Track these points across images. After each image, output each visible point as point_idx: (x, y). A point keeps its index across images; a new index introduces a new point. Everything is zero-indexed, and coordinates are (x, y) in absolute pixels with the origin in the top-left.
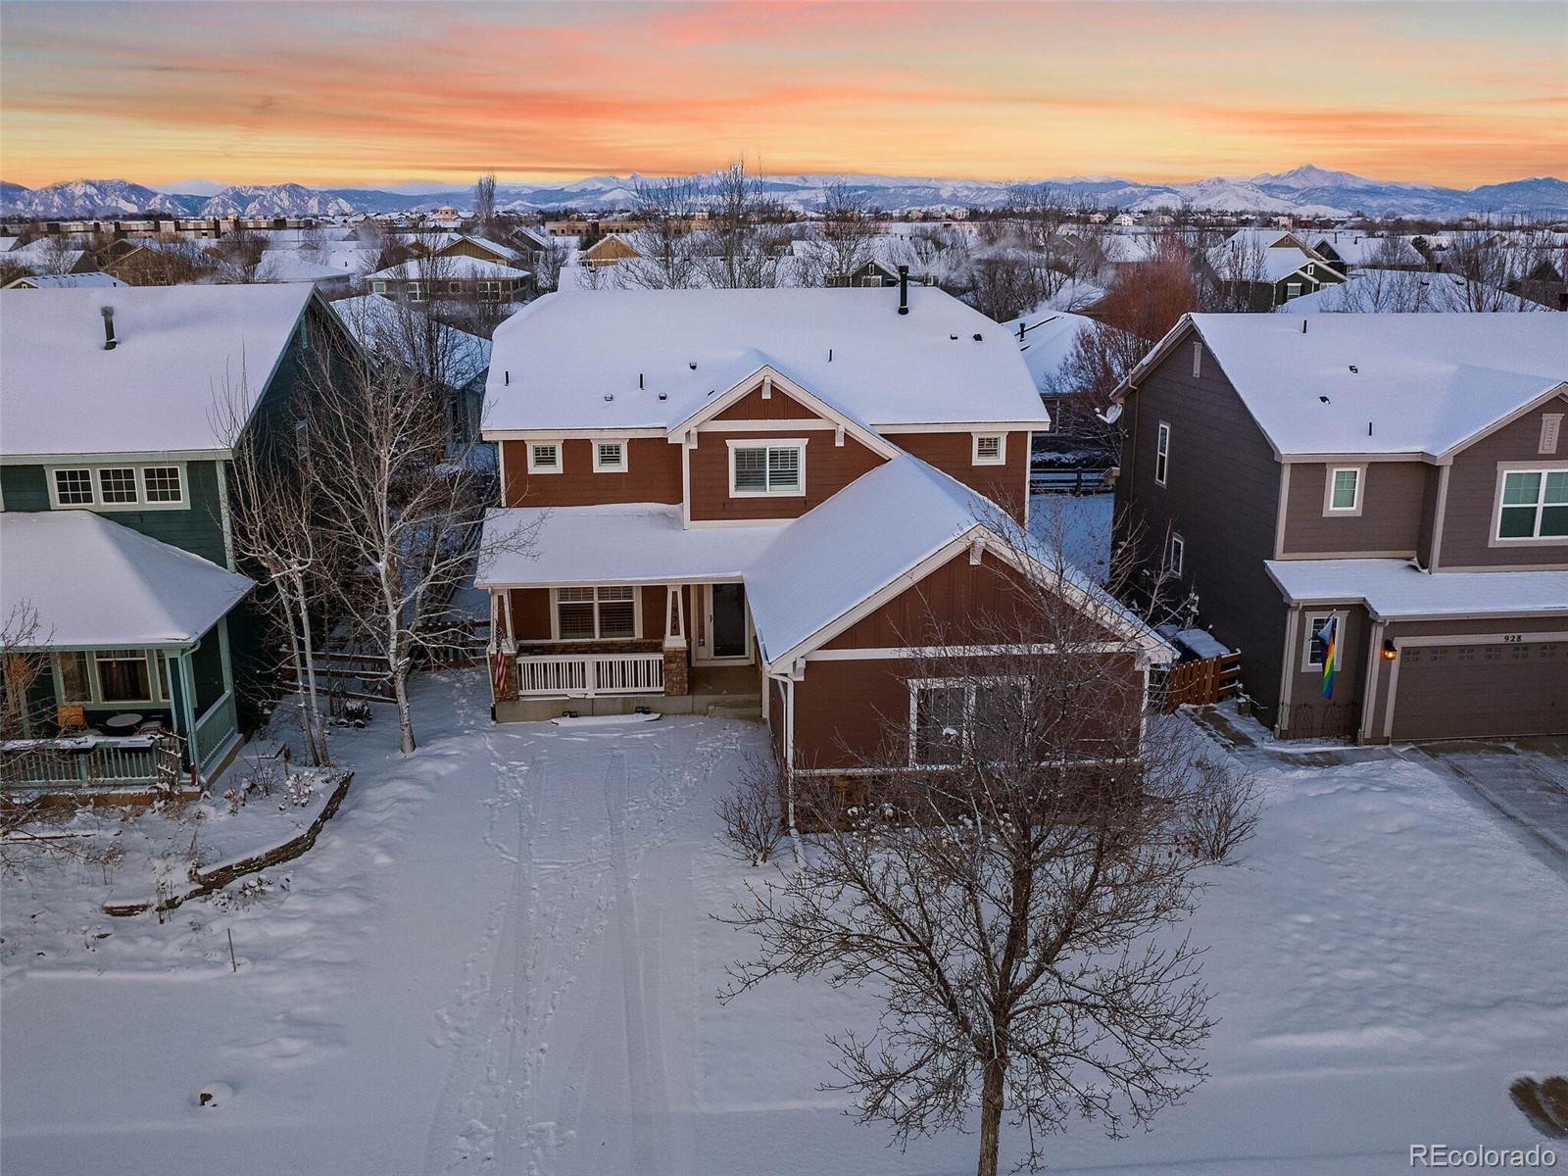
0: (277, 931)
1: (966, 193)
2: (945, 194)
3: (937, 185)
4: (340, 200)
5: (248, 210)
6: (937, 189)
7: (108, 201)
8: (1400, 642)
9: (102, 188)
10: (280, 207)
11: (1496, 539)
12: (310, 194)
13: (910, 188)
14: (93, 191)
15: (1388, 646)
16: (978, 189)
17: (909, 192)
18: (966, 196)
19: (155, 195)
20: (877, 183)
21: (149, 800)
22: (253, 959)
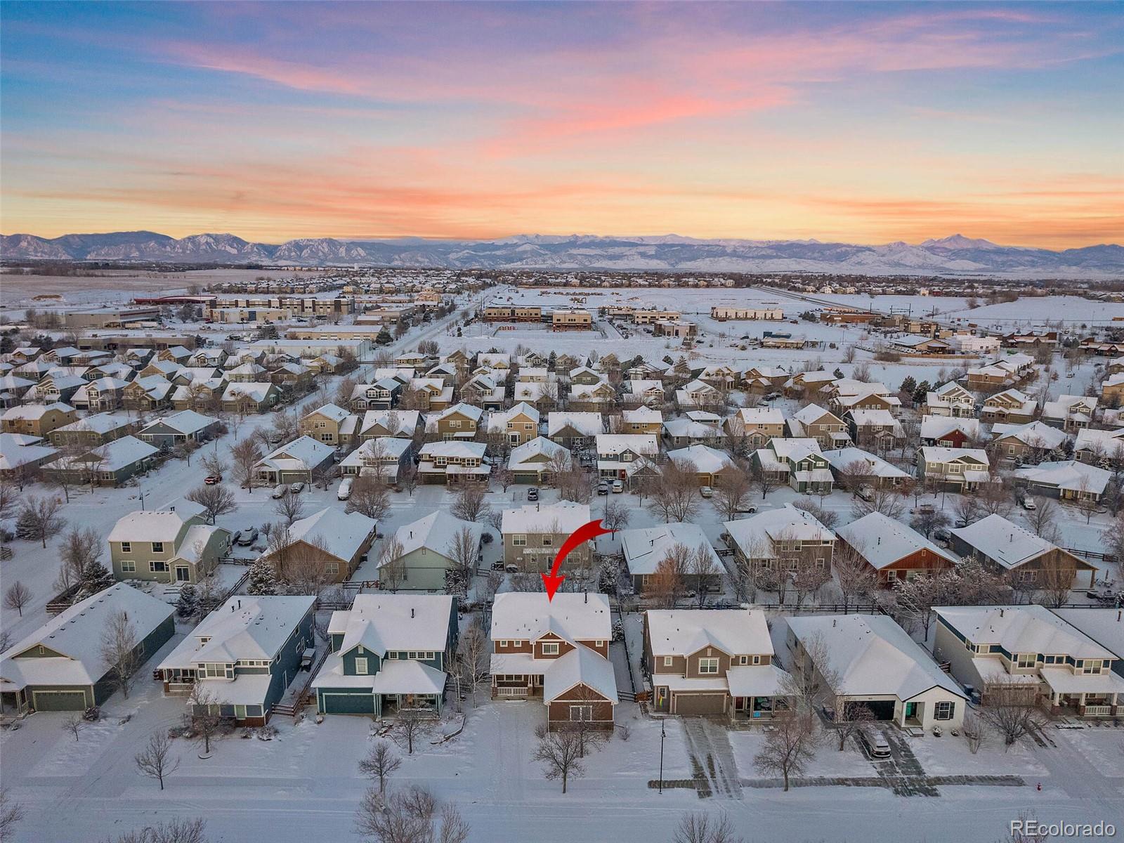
0: (460, 748)
1: (742, 249)
2: (729, 250)
3: (724, 244)
4: (359, 249)
5: (303, 254)
6: (724, 247)
7: (220, 247)
8: (676, 695)
9: (217, 238)
10: (323, 252)
11: (700, 673)
12: (341, 244)
13: (708, 246)
14: (212, 240)
15: (674, 695)
16: (750, 247)
17: (707, 248)
19: (248, 243)
22: (458, 753)
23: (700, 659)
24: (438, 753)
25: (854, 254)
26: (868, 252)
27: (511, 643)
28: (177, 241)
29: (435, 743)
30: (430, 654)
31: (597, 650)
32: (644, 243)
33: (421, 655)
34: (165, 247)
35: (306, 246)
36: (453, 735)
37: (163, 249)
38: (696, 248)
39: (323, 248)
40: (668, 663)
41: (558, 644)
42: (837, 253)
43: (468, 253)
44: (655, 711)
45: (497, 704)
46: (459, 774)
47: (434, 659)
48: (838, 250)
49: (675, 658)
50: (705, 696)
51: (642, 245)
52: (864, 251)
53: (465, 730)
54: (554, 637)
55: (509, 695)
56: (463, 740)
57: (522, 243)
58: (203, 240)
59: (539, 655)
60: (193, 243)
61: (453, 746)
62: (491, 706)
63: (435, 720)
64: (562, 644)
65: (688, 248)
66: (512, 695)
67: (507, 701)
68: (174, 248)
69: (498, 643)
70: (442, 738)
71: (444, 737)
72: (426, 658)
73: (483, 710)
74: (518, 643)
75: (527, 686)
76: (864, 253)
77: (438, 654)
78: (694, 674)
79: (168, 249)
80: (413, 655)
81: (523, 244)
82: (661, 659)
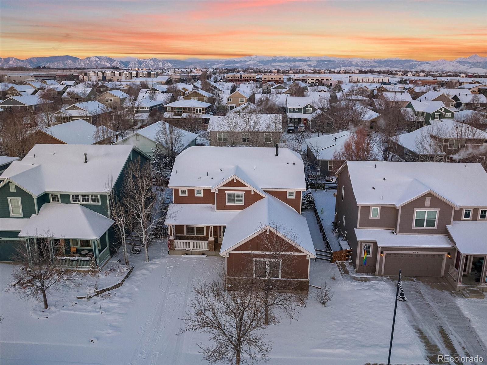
0: (111, 305)
1: (360, 63)
2: (354, 63)
3: (352, 60)
4: (169, 63)
5: (141, 66)
6: (351, 62)
7: (102, 63)
8: (385, 252)
9: (100, 59)
10: (151, 65)
11: (414, 227)
12: (160, 61)
13: (343, 61)
14: (98, 59)
15: (382, 253)
16: (365, 62)
17: (342, 62)
18: (361, 64)
19: (115, 61)
20: (333, 59)
21: (88, 272)
22: (105, 311)
23: (416, 210)
24: (80, 310)
25: (419, 65)
26: (426, 64)
27: (191, 191)
28: (81, 60)
29: (82, 298)
30: (95, 198)
31: (289, 202)
32: (310, 60)
33: (85, 198)
34: (76, 63)
35: (143, 62)
36: (107, 290)
37: (75, 64)
38: (337, 62)
39: (151, 63)
40: (375, 215)
41: (243, 193)
42: (410, 64)
43: (222, 65)
44: (357, 272)
45: (173, 258)
46: (95, 341)
47: (99, 203)
48: (411, 63)
49: (383, 208)
50: (420, 255)
51: (309, 61)
52: (424, 64)
53: (126, 284)
54: (239, 184)
55: (187, 249)
56: (119, 296)
57: (248, 60)
58: (94, 59)
59: (222, 206)
60: (89, 61)
61: (104, 303)
62: (165, 260)
63: (92, 272)
64: (248, 192)
65: (333, 62)
66: (191, 249)
67: (185, 256)
68: (80, 63)
69: (177, 191)
70: (92, 292)
71: (95, 291)
72: (91, 203)
73: (155, 264)
74: (199, 192)
75: (207, 240)
76: (424, 65)
77: (103, 197)
78: (407, 229)
79: (77, 64)
80: (76, 198)
81: (250, 61)
82: (366, 209)
